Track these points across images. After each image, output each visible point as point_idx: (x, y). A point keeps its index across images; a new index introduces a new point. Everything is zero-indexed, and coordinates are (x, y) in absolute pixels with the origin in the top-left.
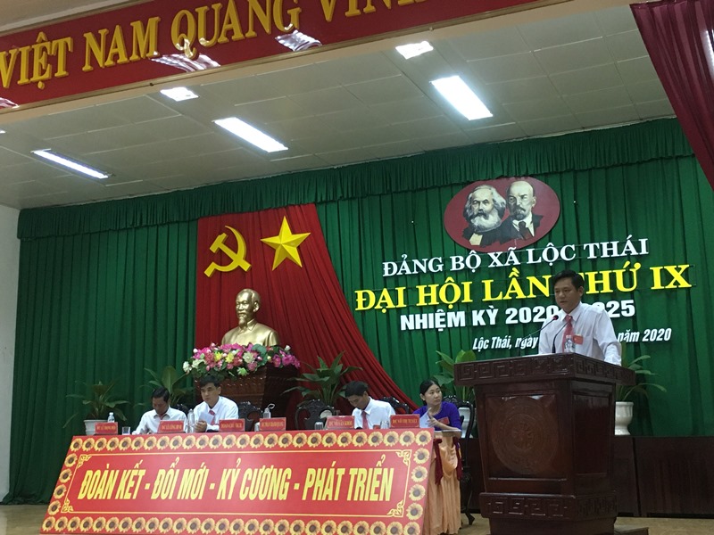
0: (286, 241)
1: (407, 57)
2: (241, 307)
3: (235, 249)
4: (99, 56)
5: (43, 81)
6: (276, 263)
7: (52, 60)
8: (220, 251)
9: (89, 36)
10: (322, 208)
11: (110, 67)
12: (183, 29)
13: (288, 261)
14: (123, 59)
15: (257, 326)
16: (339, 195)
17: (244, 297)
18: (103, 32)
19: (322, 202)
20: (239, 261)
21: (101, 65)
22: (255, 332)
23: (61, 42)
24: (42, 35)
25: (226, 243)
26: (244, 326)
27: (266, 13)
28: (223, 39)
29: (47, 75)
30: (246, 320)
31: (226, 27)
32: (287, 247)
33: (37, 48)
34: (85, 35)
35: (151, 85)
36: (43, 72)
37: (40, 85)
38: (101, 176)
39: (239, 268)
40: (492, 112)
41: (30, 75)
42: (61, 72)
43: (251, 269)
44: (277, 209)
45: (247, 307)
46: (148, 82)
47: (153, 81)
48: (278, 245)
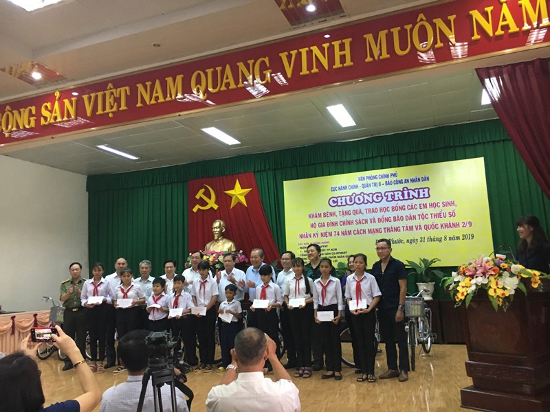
2: (216, 230)
6: (233, 204)
10: (258, 175)
16: (268, 167)
17: (217, 224)
19: (258, 171)
44: (233, 175)
48: (234, 195)
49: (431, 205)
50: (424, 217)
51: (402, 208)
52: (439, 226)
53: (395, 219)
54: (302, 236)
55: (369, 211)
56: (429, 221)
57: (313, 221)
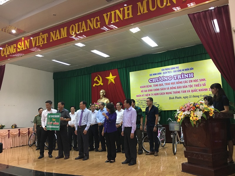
0: (111, 78)
1: (134, 33)
2: (101, 94)
3: (100, 80)
4: (54, 37)
5: (42, 45)
6: (109, 83)
7: (43, 39)
8: (96, 81)
9: (51, 33)
10: (119, 70)
11: (56, 40)
12: (73, 30)
13: (112, 82)
14: (59, 38)
15: (105, 98)
16: (123, 66)
17: (101, 91)
18: (54, 32)
19: (119, 68)
20: (101, 83)
21: (54, 40)
22: (104, 100)
23: (45, 35)
24: (41, 33)
25: (97, 79)
26: (102, 98)
27: (92, 24)
28: (82, 31)
29: (42, 43)
30: (102, 97)
31: (82, 28)
32: (111, 80)
33: (40, 37)
35: (66, 44)
36: (42, 42)
37: (41, 46)
38: (69, 65)
39: (101, 85)
40: (158, 45)
41: (39, 43)
42: (45, 42)
43: (103, 85)
44: (109, 70)
45: (102, 94)
46: (65, 44)
47: (66, 43)
48: (109, 79)
49: (194, 81)
50: (191, 86)
51: (181, 83)
52: (198, 90)
53: (178, 88)
54: (137, 96)
55: (166, 84)
56: (193, 88)
57: (142, 89)
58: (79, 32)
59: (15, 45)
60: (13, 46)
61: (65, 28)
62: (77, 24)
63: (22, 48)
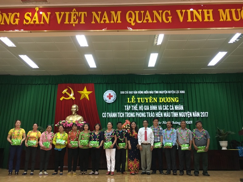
4: (98, 20)
5: (75, 24)
7: (79, 18)
9: (94, 13)
11: (102, 24)
12: (130, 16)
14: (107, 22)
18: (100, 13)
21: (99, 22)
23: (83, 13)
24: (74, 9)
26: (74, 115)
27: (160, 16)
28: (145, 21)
29: (77, 22)
31: (146, 18)
33: (73, 13)
34: (93, 12)
35: (118, 31)
36: (75, 21)
37: (74, 25)
41: (70, 20)
42: (82, 22)
46: (117, 30)
47: (119, 30)
58: (140, 22)
59: (18, 14)
60: (14, 14)
61: (119, 13)
62: (137, 12)
63: (35, 22)
